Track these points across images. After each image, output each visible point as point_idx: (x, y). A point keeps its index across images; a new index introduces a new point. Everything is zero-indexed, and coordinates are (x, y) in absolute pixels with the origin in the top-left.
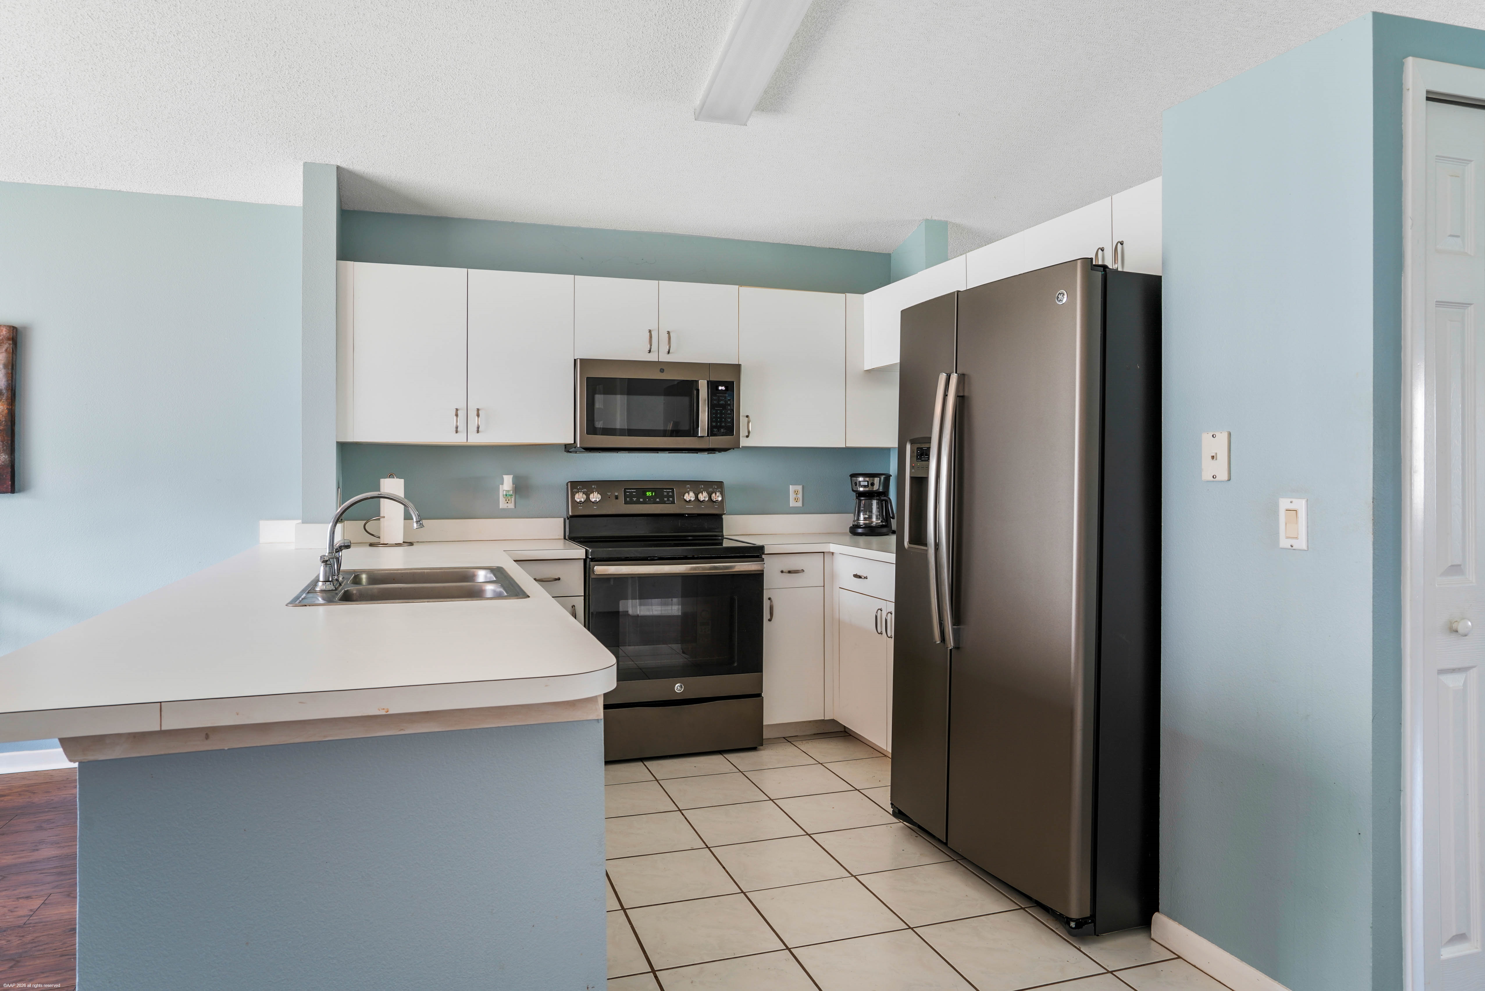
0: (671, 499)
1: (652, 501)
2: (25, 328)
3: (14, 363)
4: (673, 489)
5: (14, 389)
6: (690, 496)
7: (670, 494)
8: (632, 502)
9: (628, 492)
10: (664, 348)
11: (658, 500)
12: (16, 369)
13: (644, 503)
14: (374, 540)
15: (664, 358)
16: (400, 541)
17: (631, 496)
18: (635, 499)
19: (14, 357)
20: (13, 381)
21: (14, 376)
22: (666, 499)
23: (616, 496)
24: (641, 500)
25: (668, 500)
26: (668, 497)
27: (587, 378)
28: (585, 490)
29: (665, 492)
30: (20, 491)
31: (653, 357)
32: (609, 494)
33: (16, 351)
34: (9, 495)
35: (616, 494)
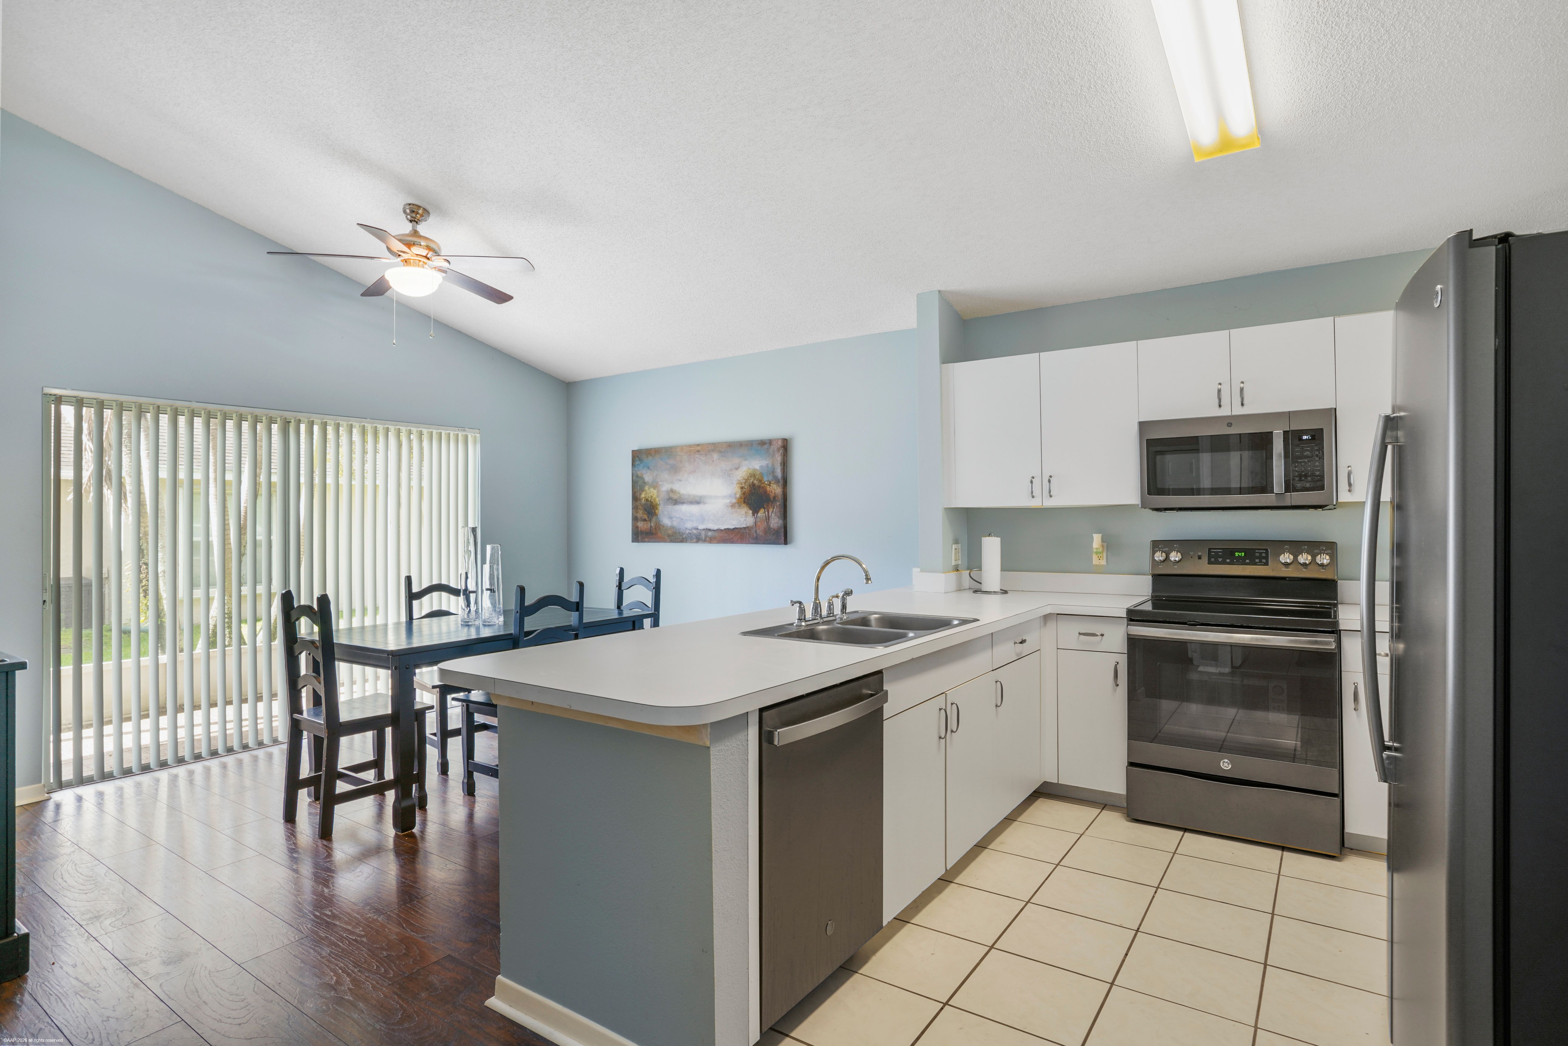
0: (1264, 561)
1: (1241, 561)
2: (791, 439)
3: (785, 462)
4: (1267, 550)
5: (785, 478)
6: (1286, 558)
7: (1264, 555)
8: (1216, 563)
9: (1213, 552)
10: (1237, 400)
11: (1247, 561)
12: (787, 466)
13: (1231, 563)
14: (977, 586)
15: (1238, 411)
16: (997, 589)
17: (1217, 556)
18: (1220, 560)
19: (785, 458)
20: (785, 473)
21: (786, 470)
22: (1257, 561)
23: (1199, 556)
24: (1228, 561)
25: (1261, 561)
26: (1261, 558)
27: (1147, 440)
28: (1167, 549)
29: (1257, 553)
30: (789, 543)
31: (1225, 412)
32: (1192, 553)
33: (787, 454)
34: (783, 545)
35: (1200, 554)
